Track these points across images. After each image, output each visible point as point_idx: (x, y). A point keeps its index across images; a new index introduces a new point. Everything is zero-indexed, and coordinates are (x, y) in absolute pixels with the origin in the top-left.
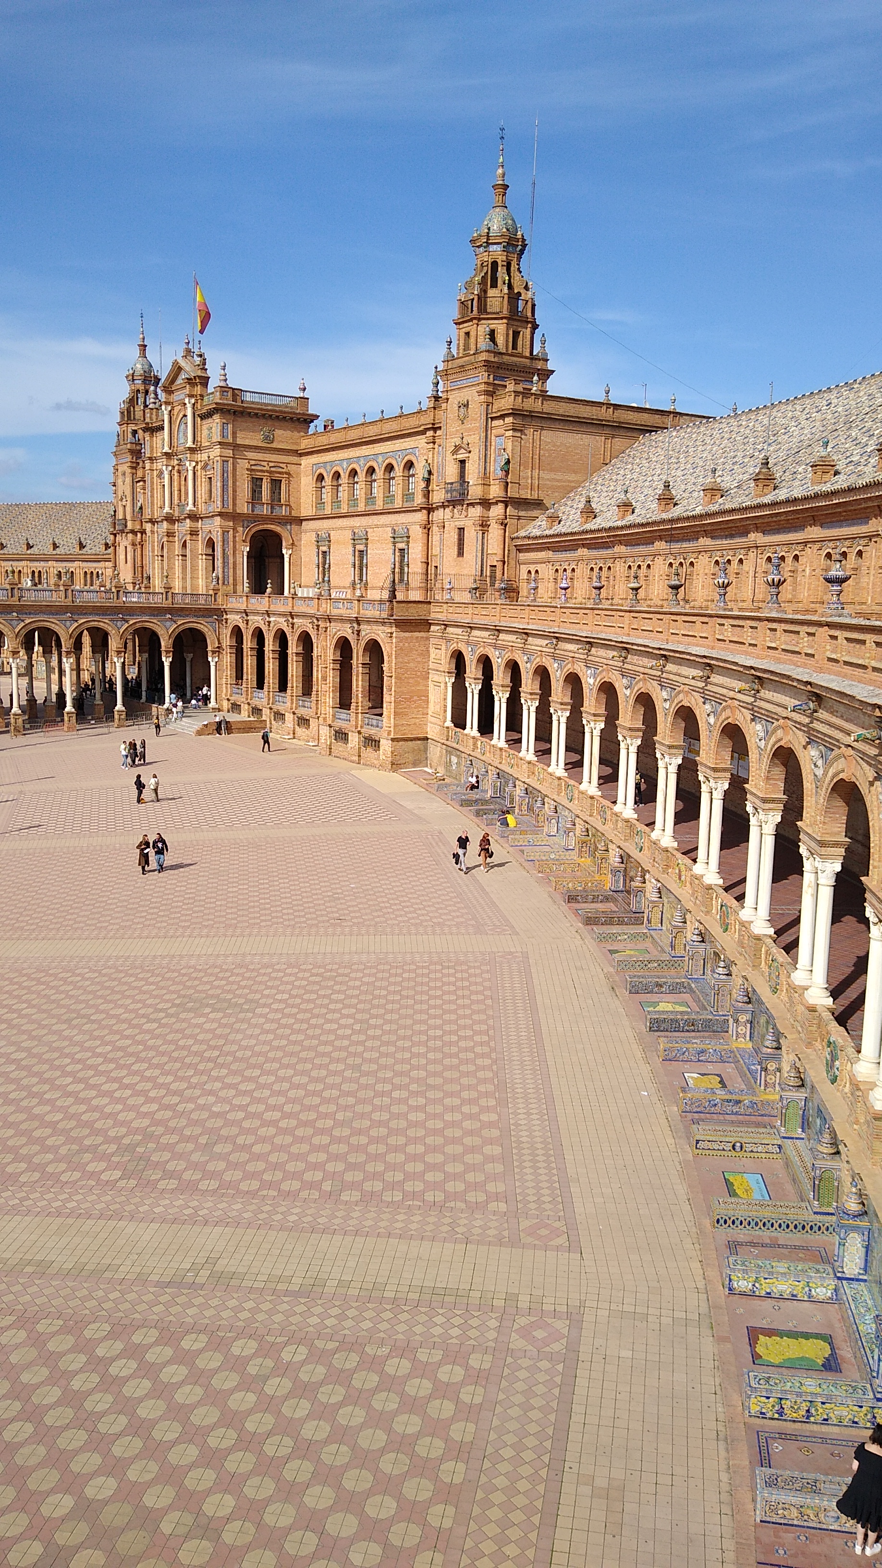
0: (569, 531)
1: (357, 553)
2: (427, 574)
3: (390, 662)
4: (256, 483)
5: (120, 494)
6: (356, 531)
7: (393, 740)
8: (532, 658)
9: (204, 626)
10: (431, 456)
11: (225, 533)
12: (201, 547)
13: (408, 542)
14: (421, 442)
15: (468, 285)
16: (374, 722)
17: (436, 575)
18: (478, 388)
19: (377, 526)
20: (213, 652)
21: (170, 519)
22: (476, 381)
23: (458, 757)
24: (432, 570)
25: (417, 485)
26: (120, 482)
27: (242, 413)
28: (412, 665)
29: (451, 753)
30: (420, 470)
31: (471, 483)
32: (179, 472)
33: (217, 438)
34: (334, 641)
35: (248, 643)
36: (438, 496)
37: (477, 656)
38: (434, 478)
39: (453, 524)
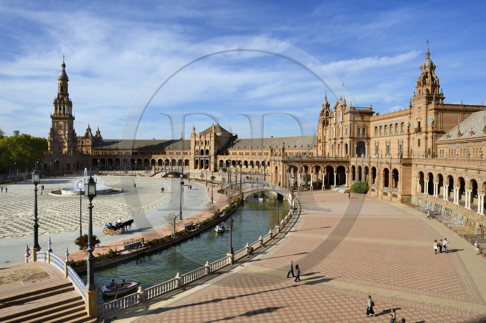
0: (454, 139)
1: (387, 146)
2: (409, 151)
3: (401, 174)
4: (359, 130)
5: (319, 133)
6: (387, 140)
7: (401, 195)
8: (447, 173)
9: (345, 166)
10: (409, 121)
11: (350, 142)
12: (344, 146)
13: (403, 143)
14: (407, 117)
15: (419, 78)
16: (395, 190)
17: (412, 152)
18: (424, 103)
19: (393, 139)
20: (347, 172)
21: (335, 139)
22: (423, 101)
23: (422, 200)
24: (410, 150)
25: (405, 128)
26: (319, 130)
27: (355, 113)
28: (407, 175)
29: (419, 199)
30: (406, 125)
31: (422, 128)
32: (338, 128)
33: (349, 119)
34: (383, 169)
35: (356, 170)
36: (412, 131)
37: (428, 173)
38: (410, 126)
39: (417, 138)
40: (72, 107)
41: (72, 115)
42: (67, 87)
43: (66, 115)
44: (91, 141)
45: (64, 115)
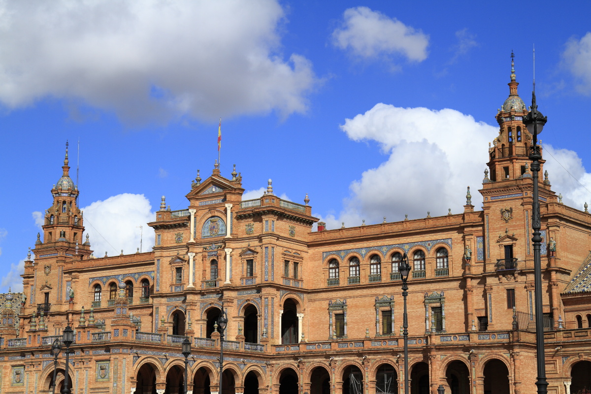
1: (381, 313)
6: (380, 297)
9: (260, 369)
11: (272, 299)
13: (443, 302)
14: (456, 236)
18: (521, 201)
21: (194, 293)
22: (520, 196)
25: (452, 263)
31: (519, 260)
36: (480, 269)
39: (501, 287)
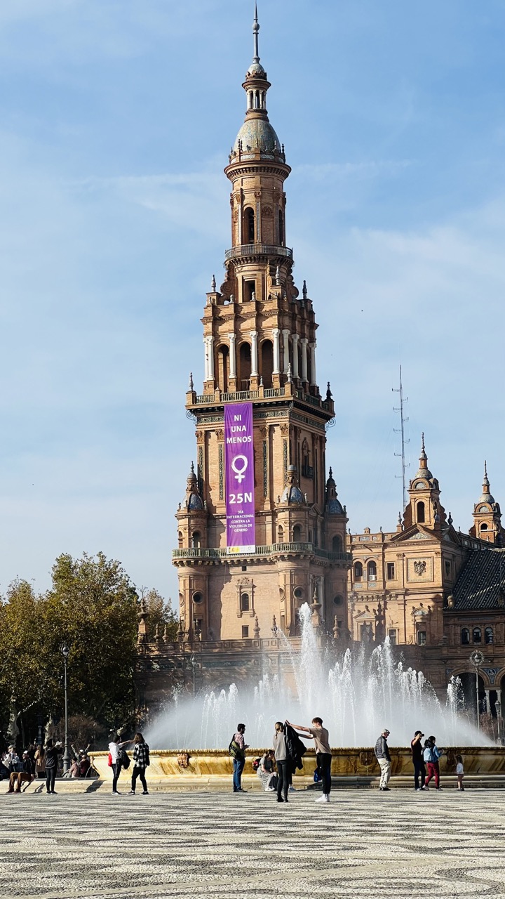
40: (312, 340)
41: (314, 390)
42: (282, 215)
43: (276, 384)
44: (438, 562)
45: (268, 385)
